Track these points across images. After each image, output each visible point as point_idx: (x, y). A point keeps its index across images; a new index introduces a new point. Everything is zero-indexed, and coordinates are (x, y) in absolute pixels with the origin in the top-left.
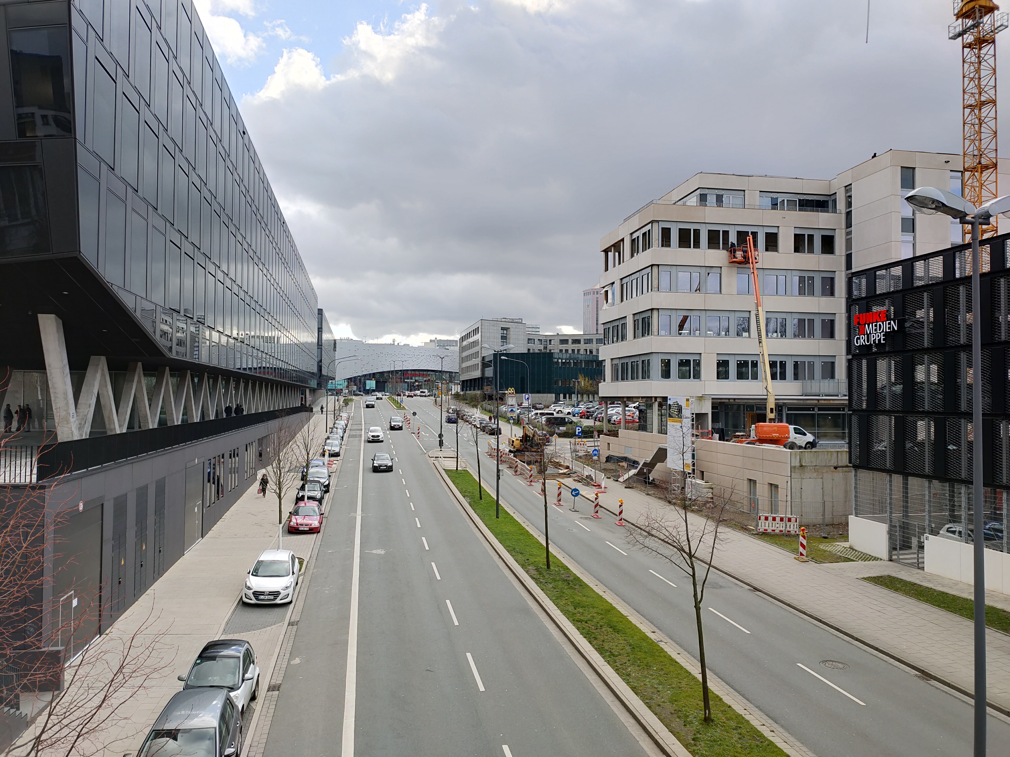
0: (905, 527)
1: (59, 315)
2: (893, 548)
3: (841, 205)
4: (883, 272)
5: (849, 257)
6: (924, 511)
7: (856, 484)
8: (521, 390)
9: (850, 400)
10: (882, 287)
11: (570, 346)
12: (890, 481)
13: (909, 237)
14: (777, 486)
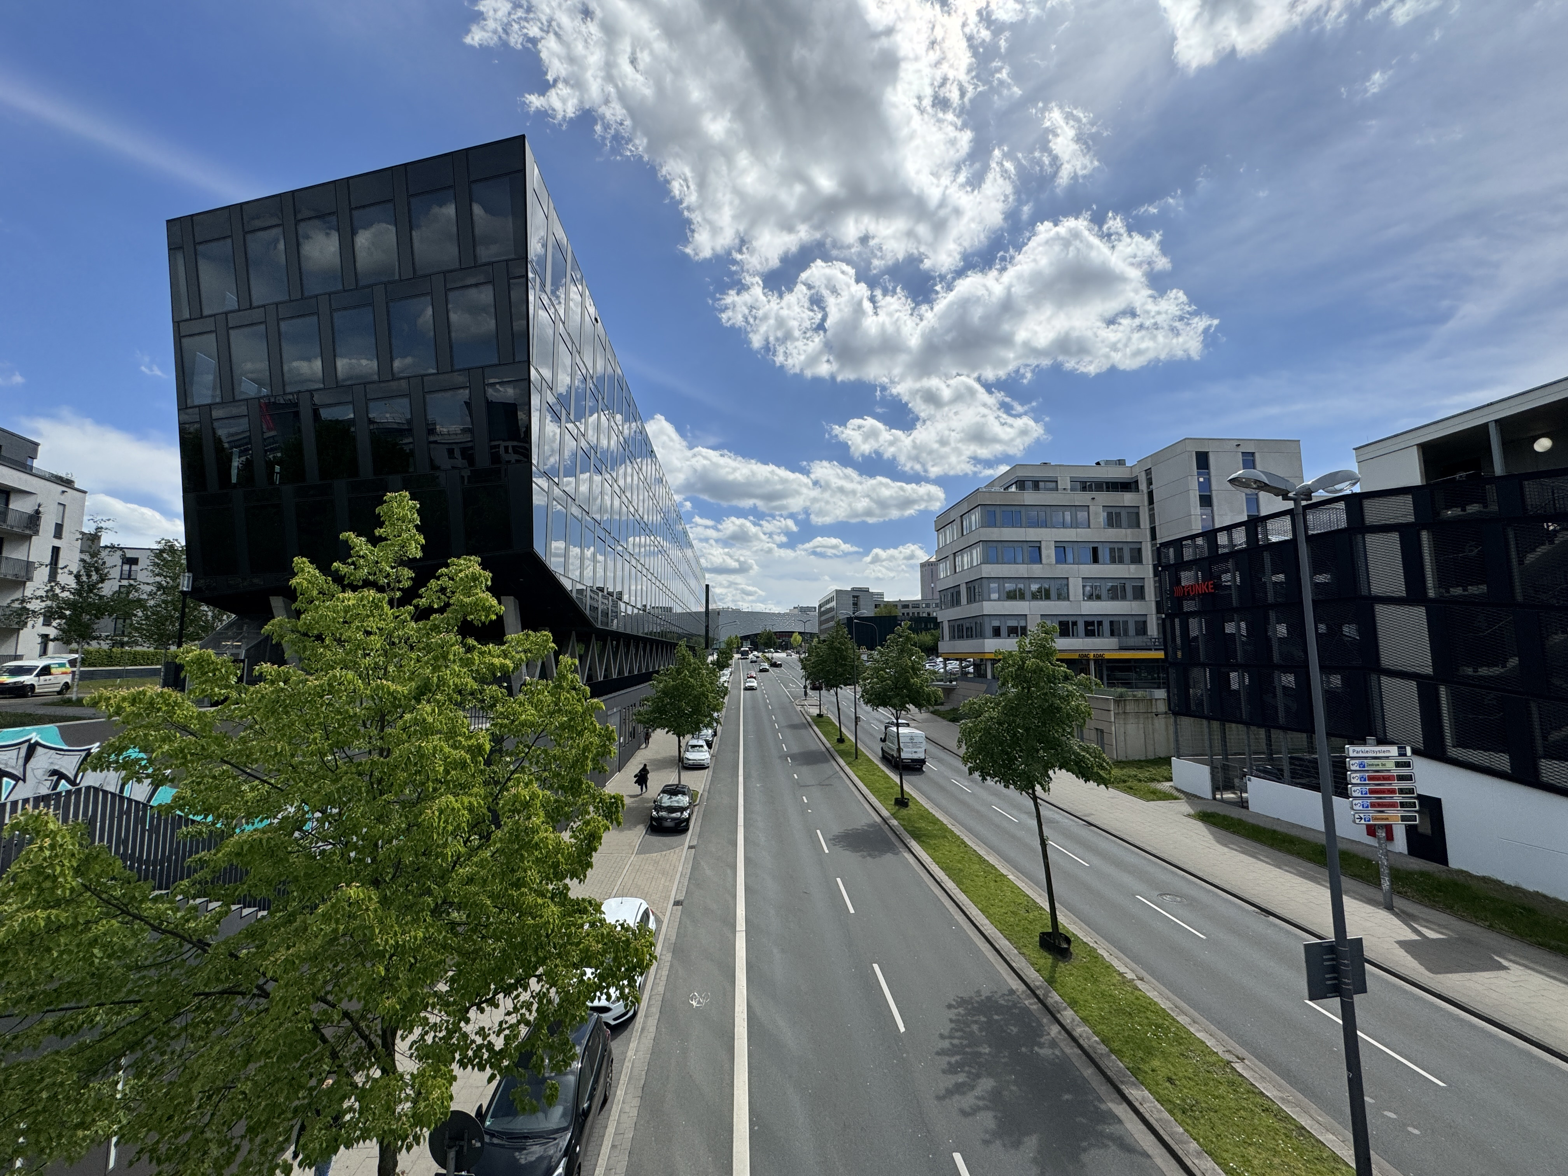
0: (1225, 768)
1: (516, 597)
2: (1216, 788)
3: (1143, 486)
4: (1189, 542)
5: (1153, 530)
6: (1244, 754)
7: (1176, 729)
8: (871, 648)
9: (1166, 654)
10: (1188, 554)
11: (911, 610)
12: (1209, 727)
13: (1208, 510)
14: (1102, 731)
